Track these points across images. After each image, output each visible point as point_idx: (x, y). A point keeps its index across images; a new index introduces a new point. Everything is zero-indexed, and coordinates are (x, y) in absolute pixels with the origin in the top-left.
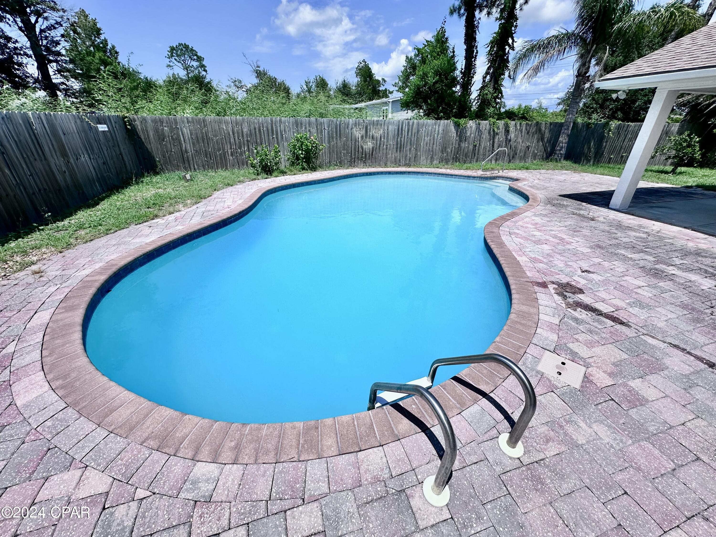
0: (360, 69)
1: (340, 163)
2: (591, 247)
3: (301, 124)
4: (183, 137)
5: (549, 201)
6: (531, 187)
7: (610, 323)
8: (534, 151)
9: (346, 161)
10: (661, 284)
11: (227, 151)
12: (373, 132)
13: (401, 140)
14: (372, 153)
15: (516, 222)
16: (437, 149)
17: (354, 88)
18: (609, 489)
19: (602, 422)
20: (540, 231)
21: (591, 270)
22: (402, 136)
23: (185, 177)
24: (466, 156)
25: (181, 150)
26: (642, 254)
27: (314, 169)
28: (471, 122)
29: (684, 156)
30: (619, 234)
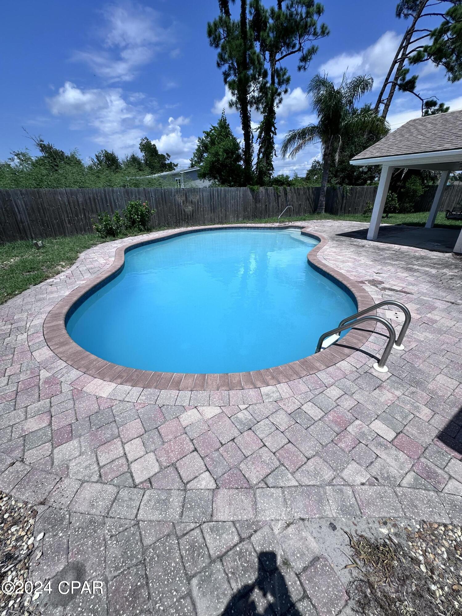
0: (143, 145)
1: (168, 224)
2: (372, 261)
3: (132, 193)
4: (18, 208)
5: (333, 239)
6: (314, 231)
7: (404, 294)
8: (304, 208)
9: (172, 222)
10: (415, 274)
11: (65, 219)
12: (191, 198)
13: (213, 204)
14: (193, 215)
15: (323, 252)
16: (241, 209)
17: (143, 162)
18: (442, 351)
19: (425, 331)
20: (340, 256)
21: (380, 272)
22: (214, 200)
23: (36, 244)
24: (261, 213)
25: (16, 220)
26: (398, 262)
27: (149, 230)
28: (261, 188)
29: (391, 206)
30: (381, 253)
